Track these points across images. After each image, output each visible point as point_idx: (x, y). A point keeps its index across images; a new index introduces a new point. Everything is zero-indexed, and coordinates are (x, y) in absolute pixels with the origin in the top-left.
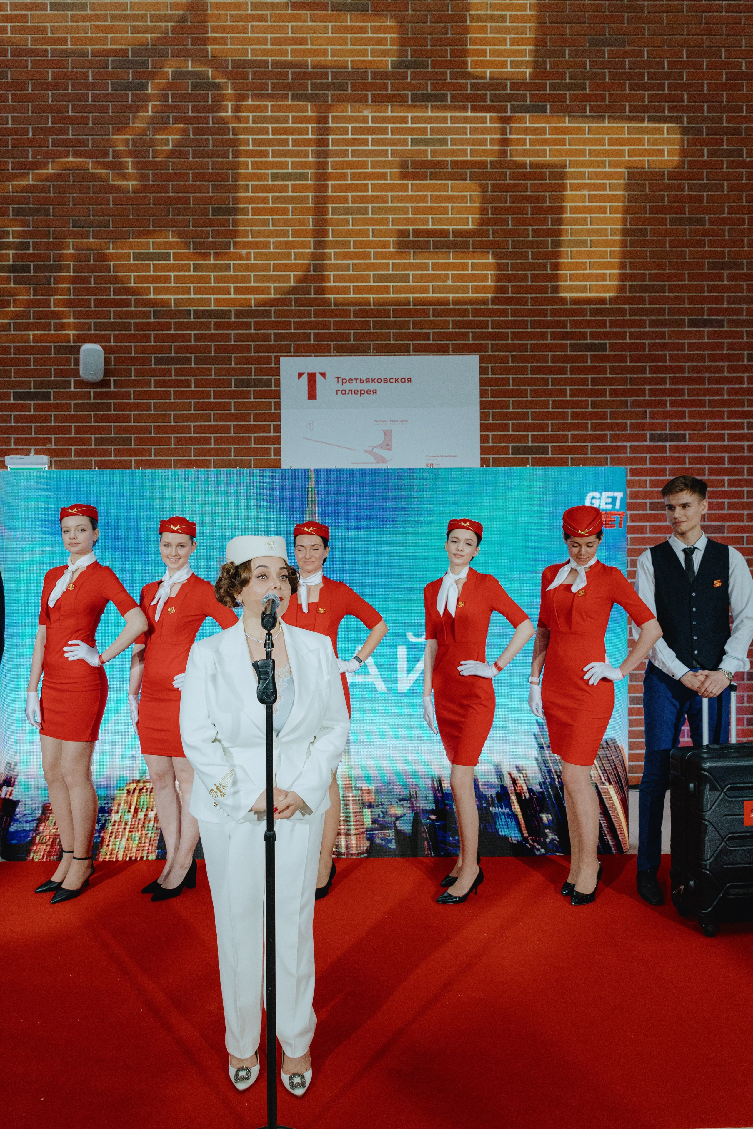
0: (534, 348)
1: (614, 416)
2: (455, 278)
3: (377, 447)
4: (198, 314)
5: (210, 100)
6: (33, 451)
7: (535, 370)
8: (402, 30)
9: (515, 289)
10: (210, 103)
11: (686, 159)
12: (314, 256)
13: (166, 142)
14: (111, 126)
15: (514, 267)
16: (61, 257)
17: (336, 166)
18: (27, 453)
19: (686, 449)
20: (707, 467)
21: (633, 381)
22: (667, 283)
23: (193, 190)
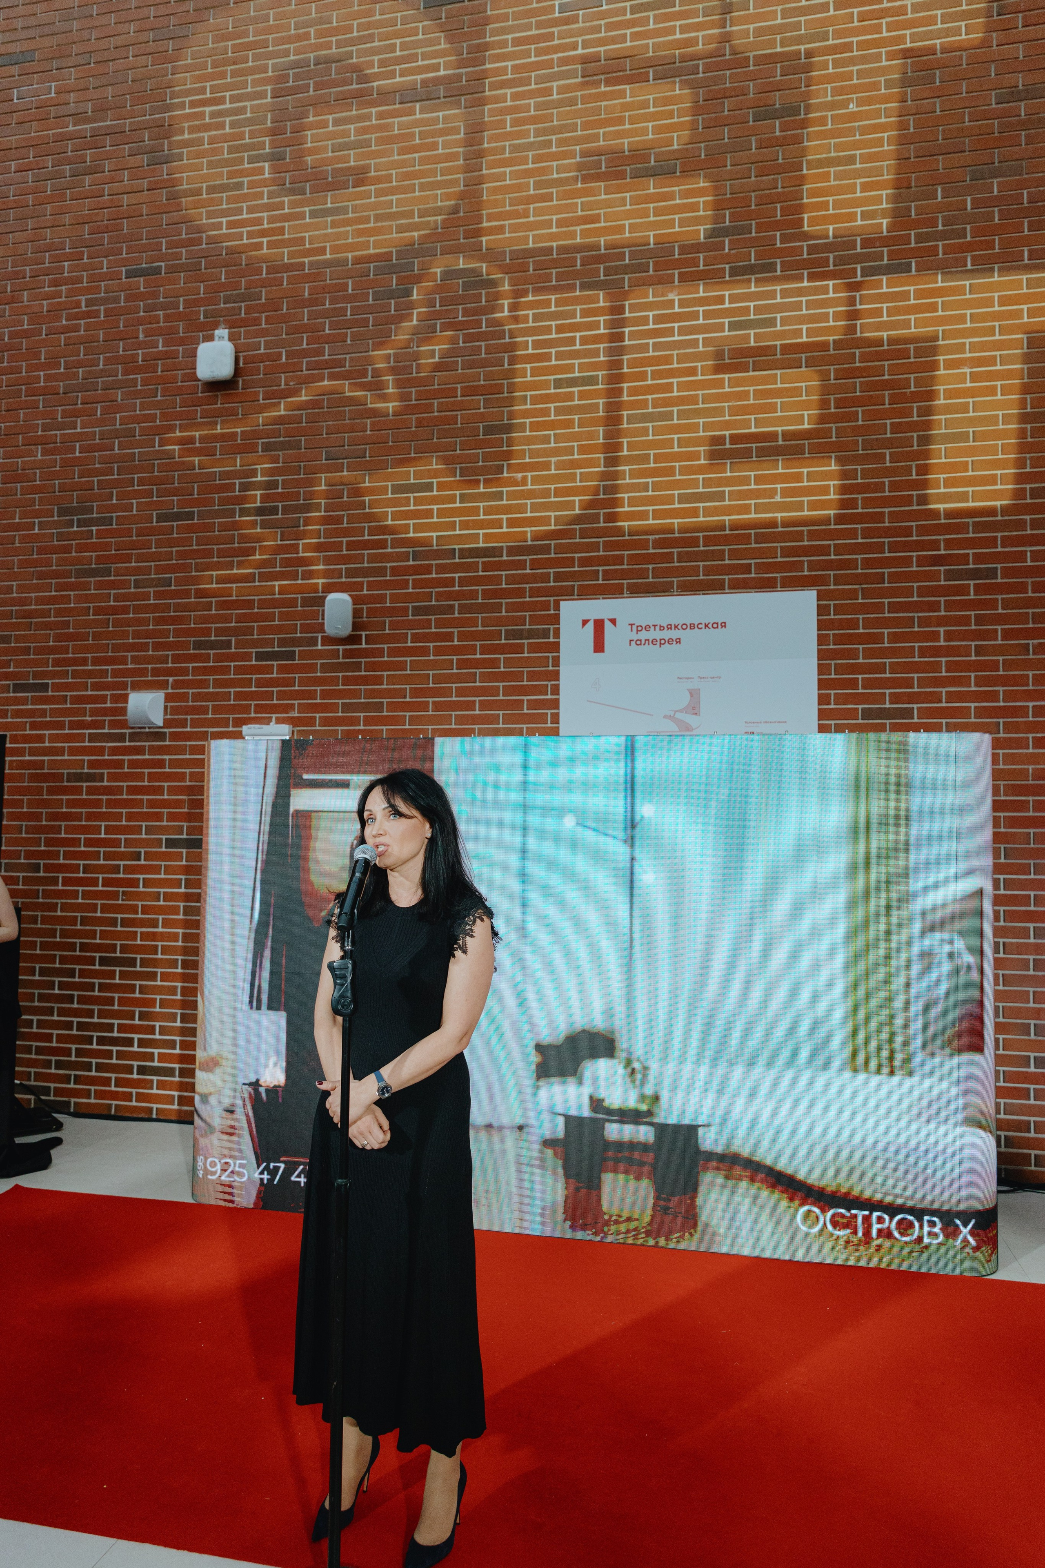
0: (893, 577)
1: (1008, 665)
2: (786, 493)
3: (681, 711)
4: (463, 553)
5: (483, 300)
6: (274, 719)
9: (867, 502)
10: (484, 303)
12: (604, 476)
13: (432, 354)
14: (370, 341)
15: (866, 474)
16: (311, 495)
17: (633, 364)
18: (267, 721)
21: (1037, 618)
23: (460, 407)
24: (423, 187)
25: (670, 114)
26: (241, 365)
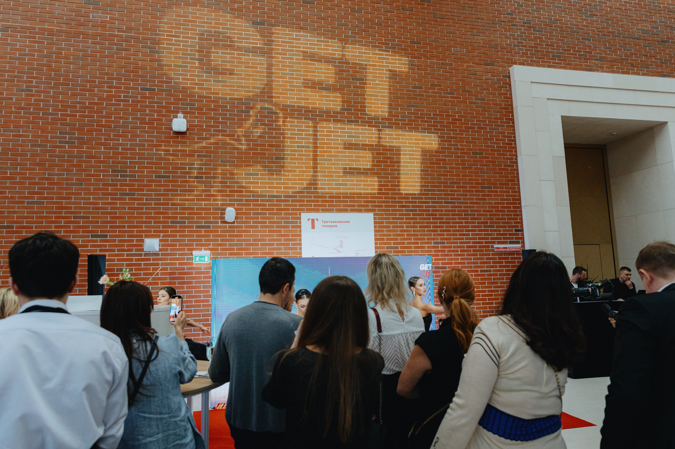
0: (393, 210)
1: (421, 235)
2: (364, 185)
3: (338, 246)
4: (269, 196)
6: (203, 249)
7: (393, 219)
8: (343, 97)
9: (385, 189)
10: (274, 119)
11: (440, 146)
12: (313, 176)
13: (257, 132)
14: (236, 126)
15: (385, 182)
16: (216, 173)
17: (320, 143)
18: (201, 250)
19: (446, 247)
20: (453, 253)
21: (427, 223)
22: (436, 189)
23: (267, 150)
24: (253, 80)
25: (329, 73)
26: (188, 127)
